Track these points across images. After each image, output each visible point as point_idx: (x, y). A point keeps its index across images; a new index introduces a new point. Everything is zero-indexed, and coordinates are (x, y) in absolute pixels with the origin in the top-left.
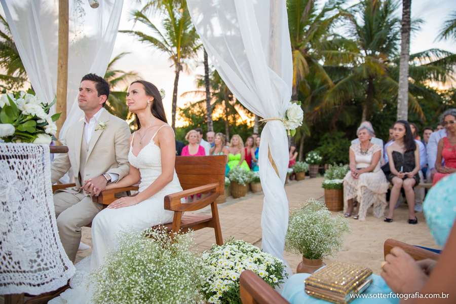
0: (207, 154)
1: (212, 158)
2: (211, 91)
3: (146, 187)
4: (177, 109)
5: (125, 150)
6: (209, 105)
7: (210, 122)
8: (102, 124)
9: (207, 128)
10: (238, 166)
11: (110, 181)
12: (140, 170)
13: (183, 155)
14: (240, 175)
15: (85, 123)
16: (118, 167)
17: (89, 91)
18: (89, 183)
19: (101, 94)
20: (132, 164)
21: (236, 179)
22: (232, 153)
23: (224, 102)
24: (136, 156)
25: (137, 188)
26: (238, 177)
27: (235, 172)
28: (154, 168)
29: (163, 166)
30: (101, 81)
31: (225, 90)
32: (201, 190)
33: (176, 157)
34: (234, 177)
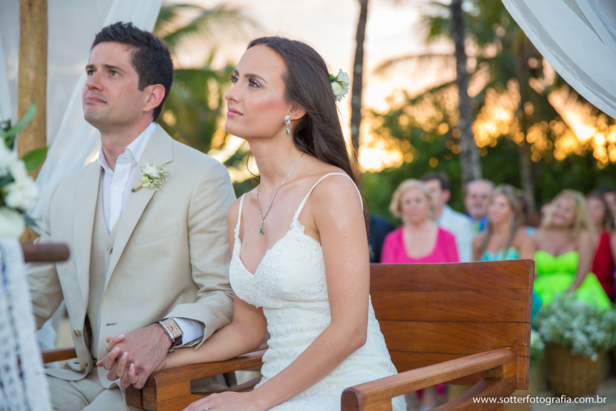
0: (465, 255)
1: (482, 272)
2: (471, 48)
3: (283, 364)
4: (364, 112)
5: (219, 249)
6: (466, 93)
7: (468, 153)
8: (153, 171)
9: (460, 171)
10: (568, 292)
11: (178, 340)
12: (265, 313)
13: (388, 261)
14: (575, 324)
15: (103, 170)
16: (197, 299)
17: (114, 72)
18: (117, 349)
19: (149, 83)
20: (240, 293)
21: (562, 337)
22: (548, 251)
23: (513, 86)
24: (253, 273)
25: (257, 365)
26: (571, 330)
27: (560, 313)
28: (309, 305)
29: (334, 299)
30: (148, 45)
31: (515, 46)
32: (454, 372)
33: (372, 268)
34: (554, 327)
